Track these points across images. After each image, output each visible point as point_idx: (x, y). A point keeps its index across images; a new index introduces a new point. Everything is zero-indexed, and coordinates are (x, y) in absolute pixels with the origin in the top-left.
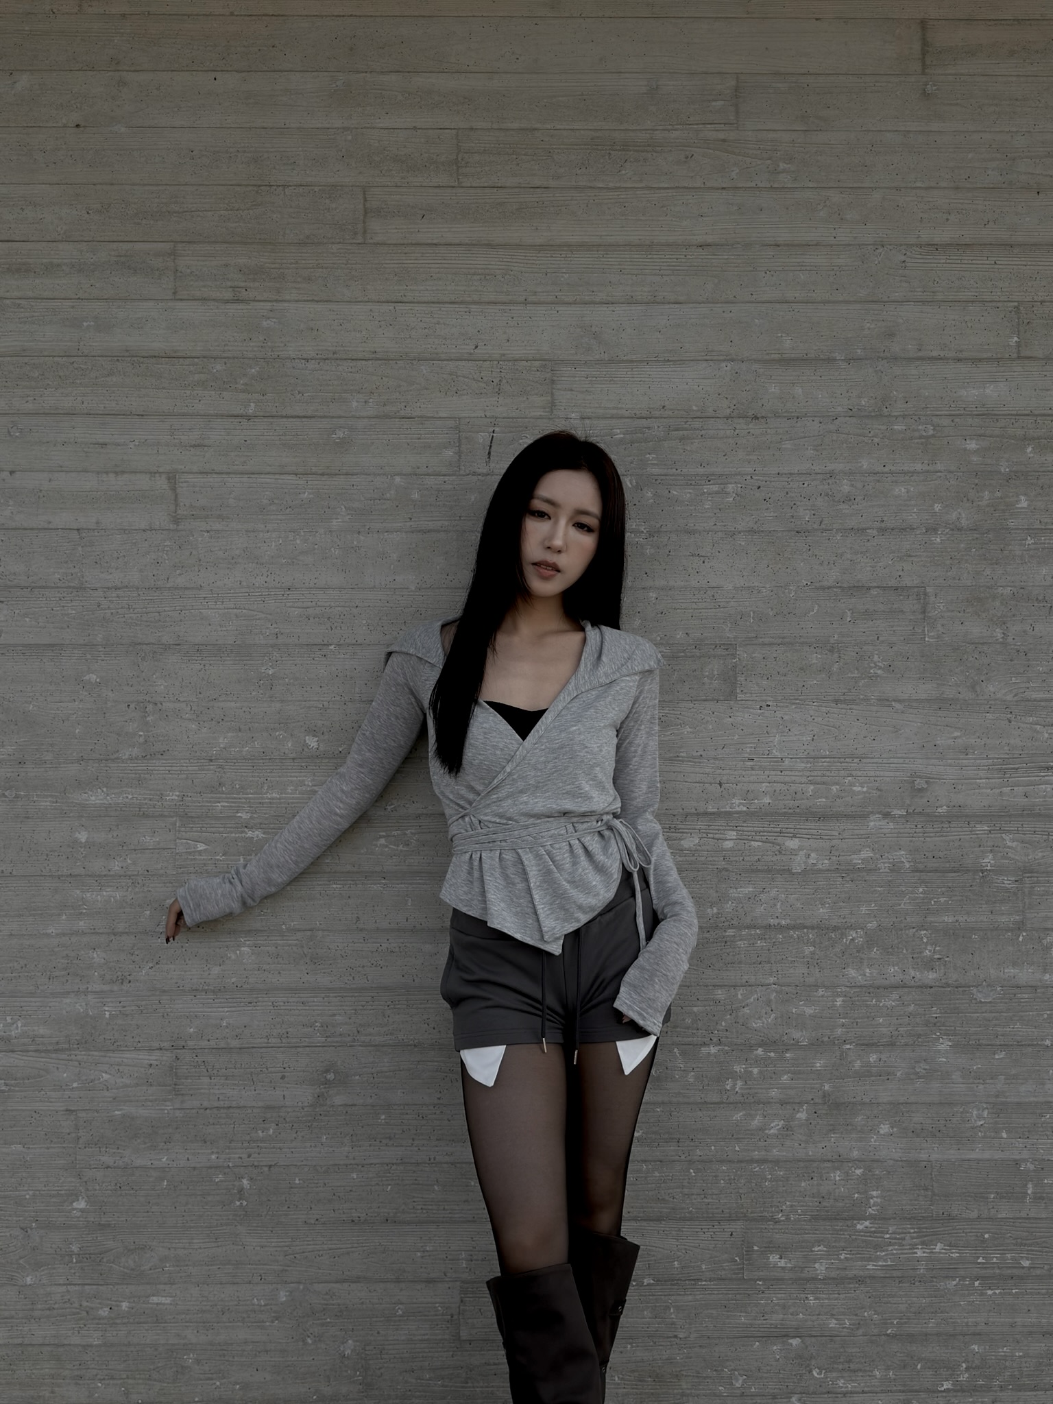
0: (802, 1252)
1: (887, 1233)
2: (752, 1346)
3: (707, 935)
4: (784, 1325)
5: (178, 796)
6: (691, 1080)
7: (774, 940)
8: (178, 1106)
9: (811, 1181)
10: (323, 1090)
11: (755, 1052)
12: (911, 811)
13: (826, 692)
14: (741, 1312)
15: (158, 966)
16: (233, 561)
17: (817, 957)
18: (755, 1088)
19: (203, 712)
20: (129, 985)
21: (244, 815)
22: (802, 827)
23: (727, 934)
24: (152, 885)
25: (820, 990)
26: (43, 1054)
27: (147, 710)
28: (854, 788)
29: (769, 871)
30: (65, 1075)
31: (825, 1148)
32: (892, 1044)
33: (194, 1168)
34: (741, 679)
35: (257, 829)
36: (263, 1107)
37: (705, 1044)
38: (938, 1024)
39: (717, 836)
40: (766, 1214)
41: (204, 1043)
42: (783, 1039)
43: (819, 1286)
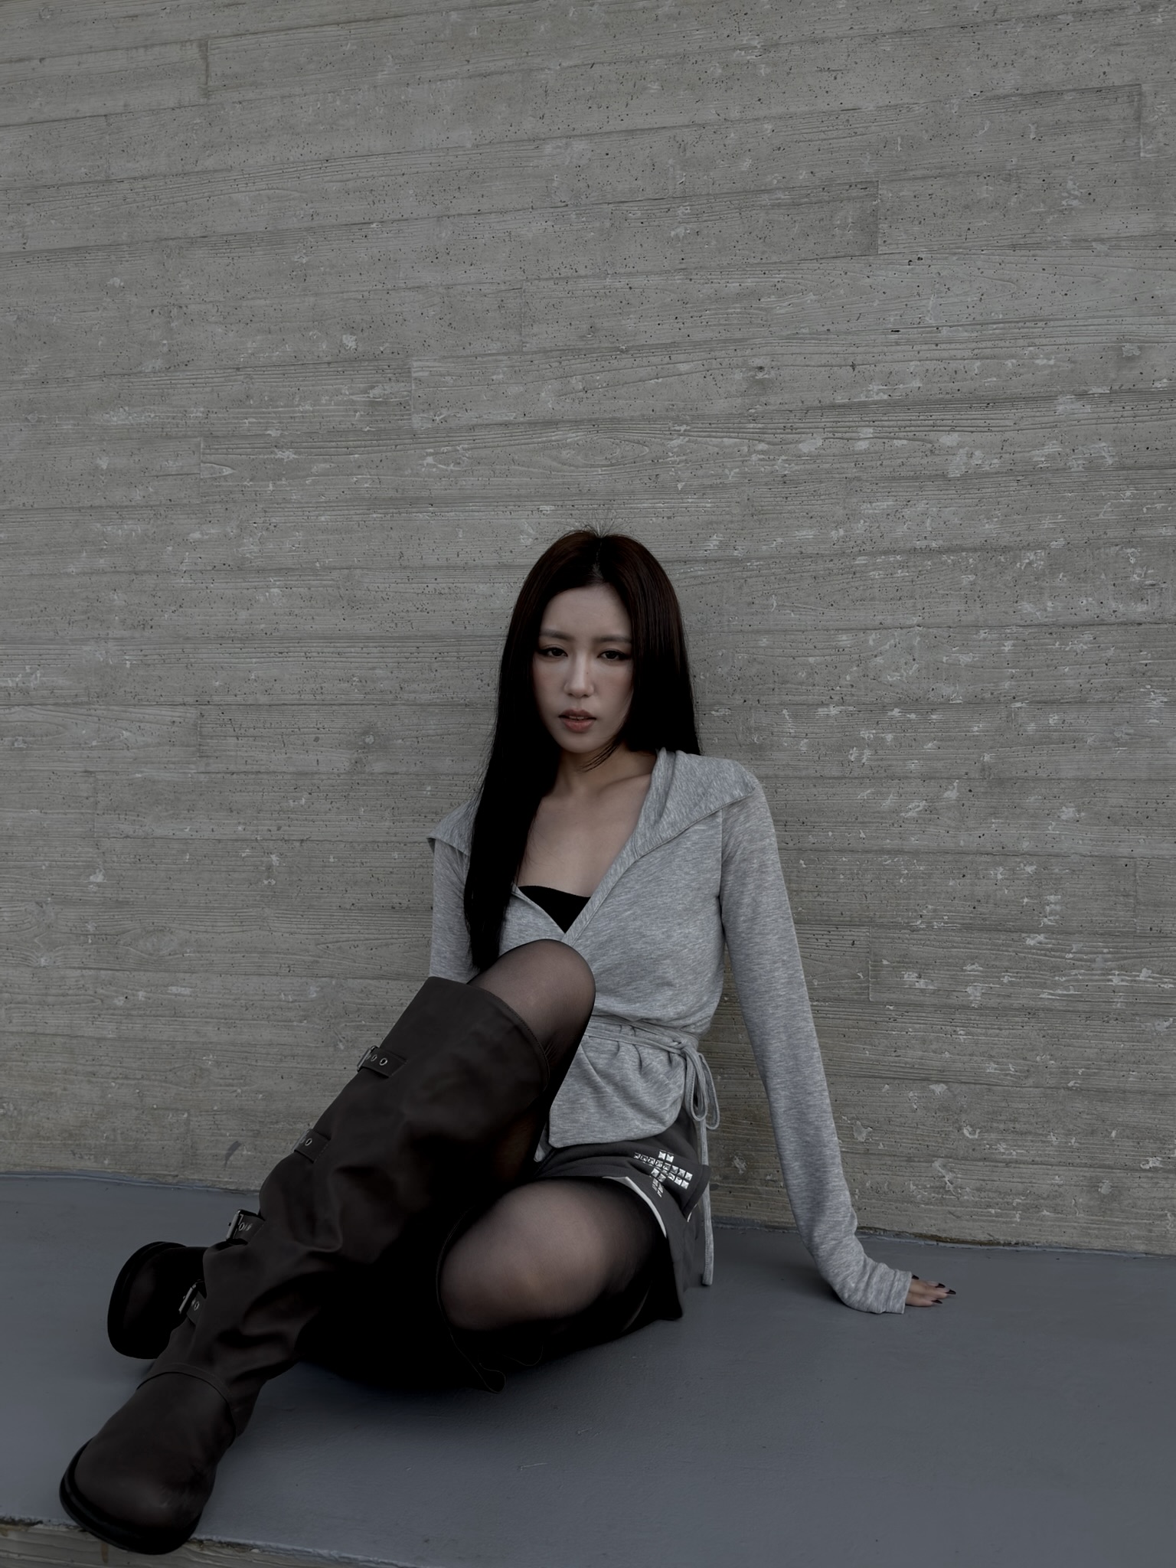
0: (948, 970)
1: (1070, 952)
2: (880, 1089)
3: (831, 565)
4: (923, 1065)
5: (203, 413)
6: (804, 749)
7: (920, 568)
8: (202, 769)
9: (962, 881)
10: (361, 755)
11: (890, 713)
12: (1117, 387)
13: (1000, 235)
14: (865, 1044)
15: (181, 609)
16: (266, 134)
17: (979, 588)
18: (889, 760)
19: (231, 313)
20: (151, 631)
21: (273, 433)
22: (963, 417)
23: (857, 562)
24: (175, 517)
25: (982, 632)
26: (62, 708)
27: (172, 314)
28: (1037, 361)
29: (915, 478)
30: (84, 732)
31: (982, 838)
32: (1082, 702)
33: (219, 841)
34: (884, 226)
35: (288, 448)
36: (294, 773)
37: (822, 704)
38: (1149, 674)
39: (847, 435)
40: (899, 919)
41: (230, 699)
42: (927, 696)
43: (973, 1017)
